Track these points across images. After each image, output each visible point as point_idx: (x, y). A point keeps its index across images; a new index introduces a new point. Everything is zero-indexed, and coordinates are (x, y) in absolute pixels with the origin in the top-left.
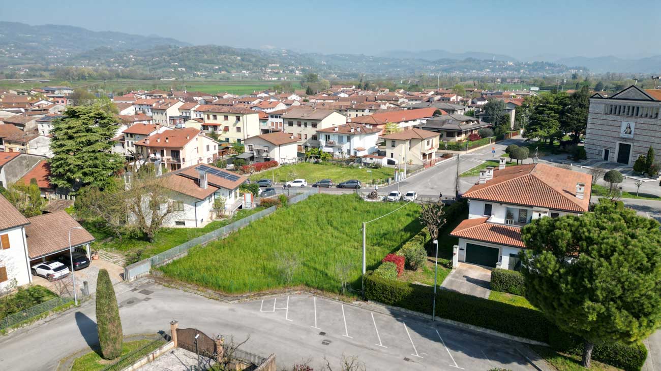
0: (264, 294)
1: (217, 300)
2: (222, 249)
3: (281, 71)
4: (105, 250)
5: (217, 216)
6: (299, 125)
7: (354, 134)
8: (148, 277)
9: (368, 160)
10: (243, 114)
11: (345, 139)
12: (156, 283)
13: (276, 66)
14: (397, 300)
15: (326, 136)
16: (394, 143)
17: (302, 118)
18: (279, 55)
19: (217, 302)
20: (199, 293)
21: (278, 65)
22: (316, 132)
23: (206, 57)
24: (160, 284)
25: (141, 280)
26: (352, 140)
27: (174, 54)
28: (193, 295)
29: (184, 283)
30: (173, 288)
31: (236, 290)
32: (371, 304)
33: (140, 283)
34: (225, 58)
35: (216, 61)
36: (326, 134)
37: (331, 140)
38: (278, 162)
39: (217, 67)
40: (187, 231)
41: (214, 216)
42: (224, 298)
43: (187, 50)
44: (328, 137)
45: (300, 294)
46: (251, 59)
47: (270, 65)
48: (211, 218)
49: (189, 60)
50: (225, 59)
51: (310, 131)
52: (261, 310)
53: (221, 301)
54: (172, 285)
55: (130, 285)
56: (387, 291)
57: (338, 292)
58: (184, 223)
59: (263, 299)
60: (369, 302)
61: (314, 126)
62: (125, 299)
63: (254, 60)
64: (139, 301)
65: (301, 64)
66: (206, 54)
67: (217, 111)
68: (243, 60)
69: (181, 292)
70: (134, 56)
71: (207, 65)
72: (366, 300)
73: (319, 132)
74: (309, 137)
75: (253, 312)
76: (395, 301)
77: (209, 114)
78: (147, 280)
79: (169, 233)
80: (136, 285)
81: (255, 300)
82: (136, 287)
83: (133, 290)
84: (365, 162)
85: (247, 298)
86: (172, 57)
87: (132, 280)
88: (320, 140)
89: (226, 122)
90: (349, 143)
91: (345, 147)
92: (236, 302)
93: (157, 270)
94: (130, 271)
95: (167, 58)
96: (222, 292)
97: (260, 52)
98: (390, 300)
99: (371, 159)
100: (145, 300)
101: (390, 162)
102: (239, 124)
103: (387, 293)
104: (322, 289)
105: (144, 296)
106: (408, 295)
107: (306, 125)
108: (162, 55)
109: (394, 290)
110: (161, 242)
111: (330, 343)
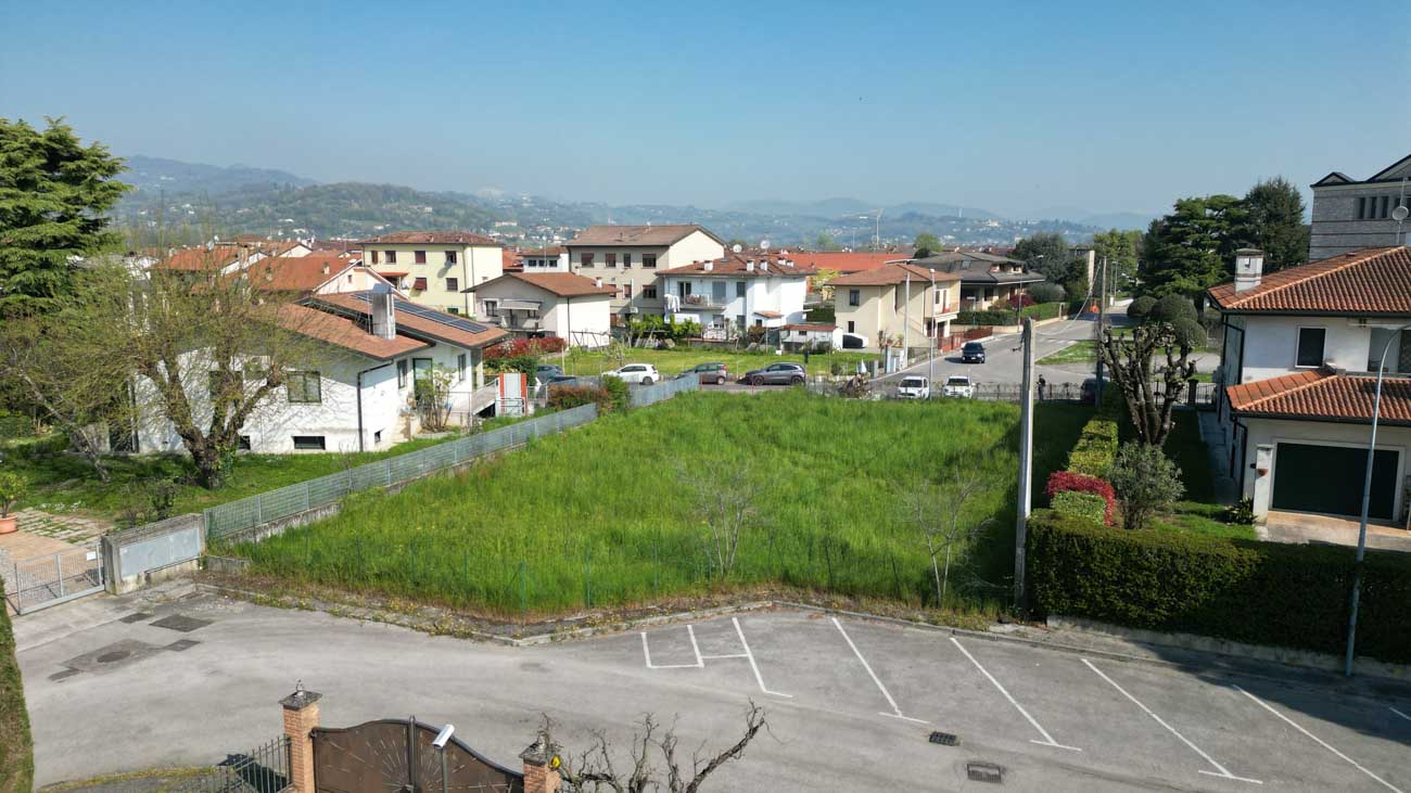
0: (645, 613)
1: (467, 636)
2: (455, 497)
3: (522, 236)
4: (43, 510)
5: (424, 428)
6: (611, 263)
7: (755, 276)
8: (193, 577)
9: (794, 336)
10: (464, 245)
11: (731, 289)
12: (222, 593)
13: (511, 226)
14: (1183, 605)
15: (681, 284)
16: (855, 297)
17: (618, 244)
18: (515, 206)
19: (468, 642)
20: (390, 616)
21: (515, 224)
22: (655, 277)
23: (356, 206)
24: (236, 597)
25: (164, 587)
26: (748, 292)
27: (285, 199)
28: (370, 624)
29: (329, 592)
30: (289, 607)
31: (537, 599)
32: (1060, 630)
33: (159, 596)
34: (399, 207)
35: (378, 214)
36: (681, 280)
37: (695, 294)
38: (566, 339)
39: (380, 228)
40: (331, 460)
41: (416, 425)
42: (493, 629)
43: (314, 192)
44: (685, 289)
45: (772, 609)
46: (456, 211)
47: (497, 225)
48: (407, 431)
49: (318, 211)
50: (398, 211)
51: (639, 276)
52: (649, 665)
53: (481, 640)
54: (288, 598)
55: (122, 602)
56: (1140, 569)
57: (918, 599)
58: (320, 442)
59: (641, 628)
60: (1051, 623)
61: (650, 262)
62: (90, 648)
63: (461, 212)
64: (147, 650)
65: (563, 224)
66: (357, 199)
67: (396, 241)
68: (437, 212)
69: (319, 617)
70: (193, 205)
71: (360, 223)
72: (1037, 616)
73: (663, 277)
74: (637, 291)
75: (619, 670)
76: (1171, 609)
77: (375, 248)
78: (190, 589)
79: (271, 466)
80: (146, 603)
81: (611, 634)
82: (146, 608)
83: (129, 620)
84: (788, 340)
85: (582, 626)
86: (280, 206)
87: (132, 587)
88: (666, 295)
89: (420, 266)
90: (741, 299)
91: (732, 310)
92: (544, 639)
93: (230, 552)
94: (123, 551)
95: (268, 209)
96: (480, 611)
97: (474, 198)
98: (1152, 605)
99: (803, 333)
100: (174, 647)
101: (851, 343)
102: (454, 272)
103: (1140, 579)
104: (851, 592)
105: (173, 636)
106: (1242, 581)
107: (627, 263)
108: (259, 201)
109: (1180, 564)
110: (246, 485)
111: (1002, 776)
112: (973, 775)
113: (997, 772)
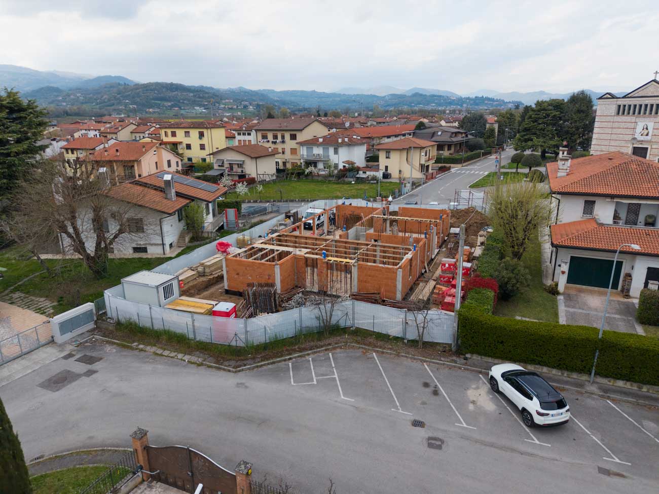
5: (191, 239)
6: (276, 138)
7: (342, 145)
9: (361, 174)
10: (207, 129)
11: (332, 150)
16: (388, 154)
18: (231, 92)
22: (296, 145)
26: (339, 152)
34: (177, 95)
35: (168, 98)
38: (256, 178)
39: (169, 104)
41: (188, 239)
46: (204, 95)
49: (140, 97)
52: (292, 383)
54: (134, 345)
58: (144, 250)
59: (289, 360)
61: (293, 137)
63: (207, 96)
64: (75, 376)
67: (175, 126)
68: (195, 96)
71: (159, 102)
73: (300, 144)
74: (288, 151)
75: (279, 386)
80: (72, 348)
82: (72, 351)
83: (66, 357)
84: (358, 176)
86: (123, 94)
89: (188, 139)
90: (336, 155)
95: (117, 96)
99: (364, 173)
100: (85, 374)
101: (386, 176)
102: (203, 141)
105: (85, 367)
107: (283, 137)
111: (442, 445)
112: (430, 446)
113: (440, 443)
